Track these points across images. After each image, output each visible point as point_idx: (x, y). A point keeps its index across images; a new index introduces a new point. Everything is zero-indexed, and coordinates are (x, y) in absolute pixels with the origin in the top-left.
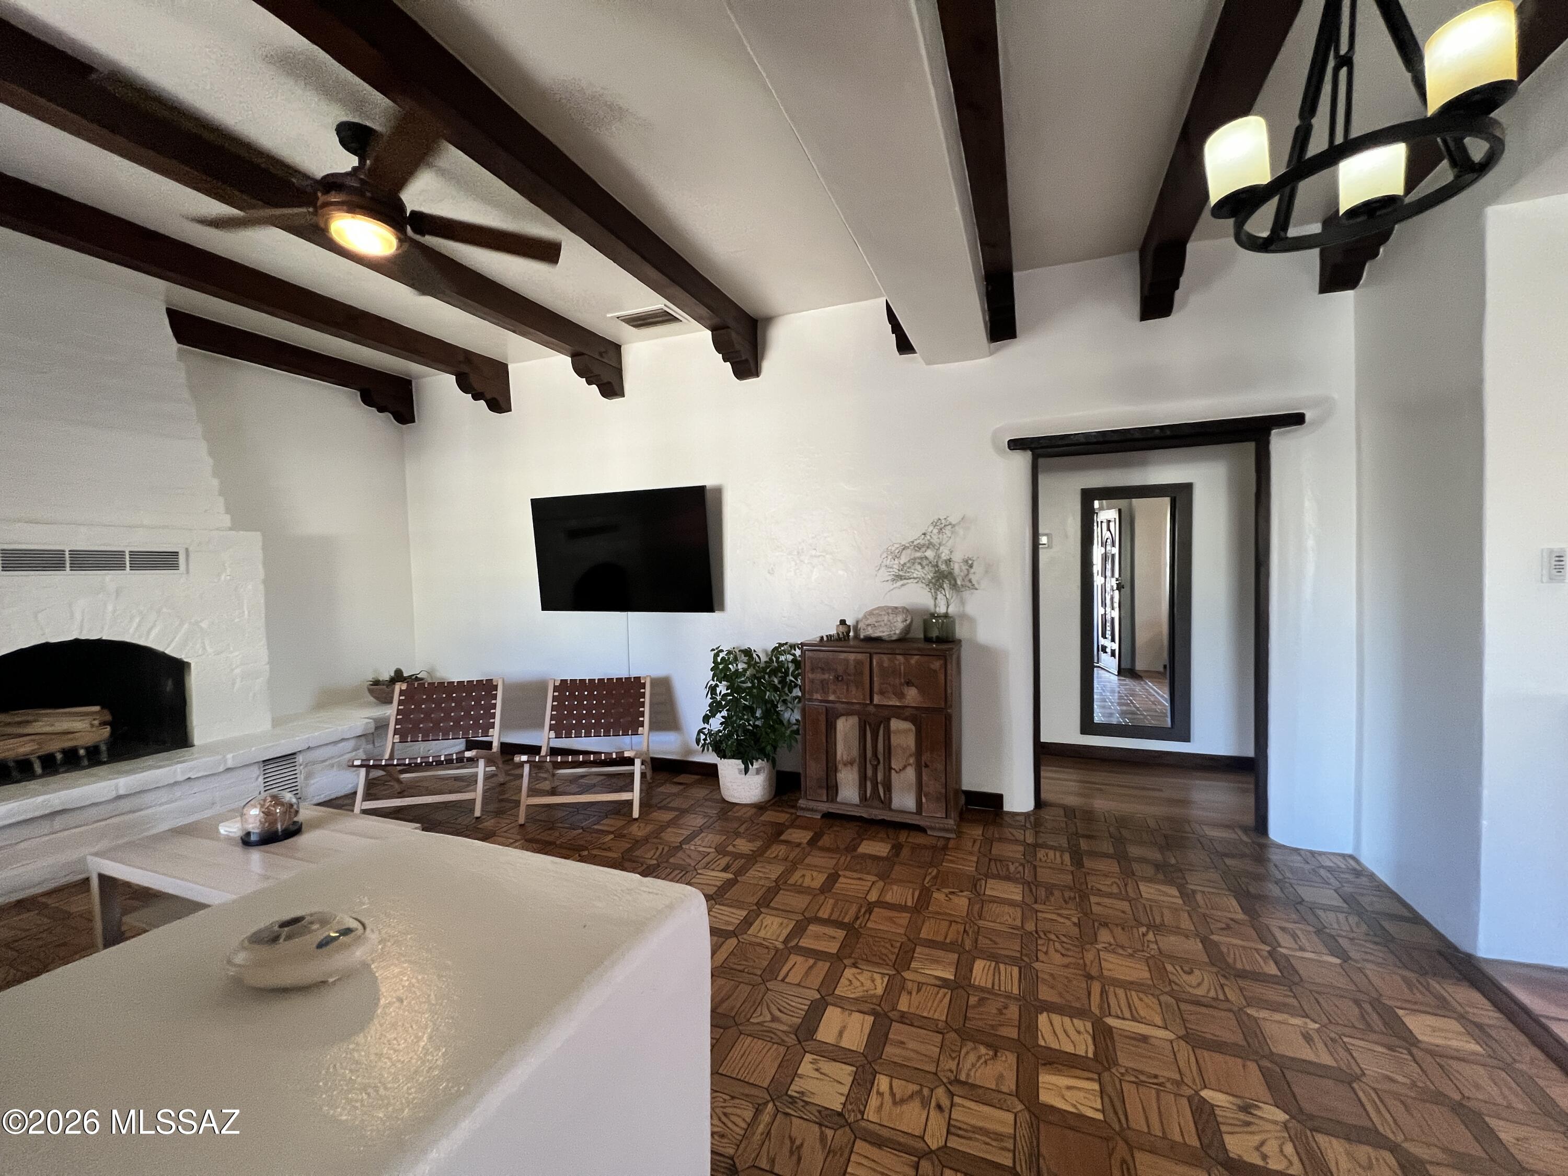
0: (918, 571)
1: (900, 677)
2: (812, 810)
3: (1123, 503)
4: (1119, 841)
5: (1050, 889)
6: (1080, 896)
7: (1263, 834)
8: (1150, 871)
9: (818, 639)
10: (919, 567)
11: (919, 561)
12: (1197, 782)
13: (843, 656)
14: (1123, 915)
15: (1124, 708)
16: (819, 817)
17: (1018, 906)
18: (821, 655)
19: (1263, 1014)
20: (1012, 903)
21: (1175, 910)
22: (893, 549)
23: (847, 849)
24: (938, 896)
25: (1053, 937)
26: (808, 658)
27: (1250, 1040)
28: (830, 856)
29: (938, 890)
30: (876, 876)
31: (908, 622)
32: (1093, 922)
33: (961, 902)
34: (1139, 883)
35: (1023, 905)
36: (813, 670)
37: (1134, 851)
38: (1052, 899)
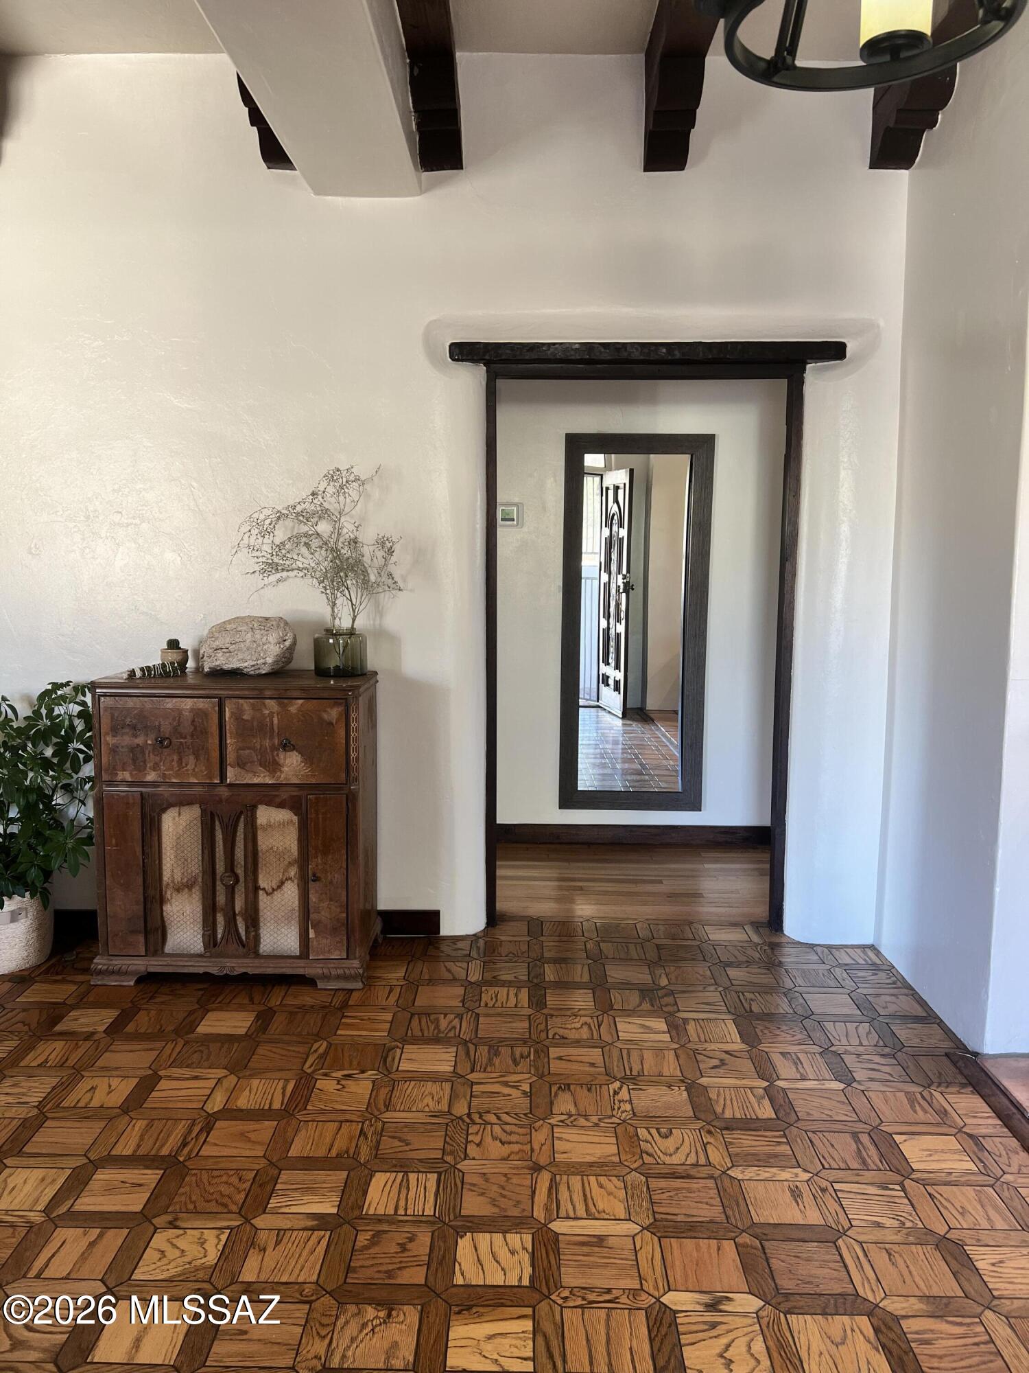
0: (305, 558)
1: (271, 738)
2: (119, 973)
3: (635, 460)
4: (597, 960)
5: (494, 1047)
6: (536, 1052)
7: (777, 931)
8: (634, 998)
9: (125, 676)
10: (304, 550)
11: (304, 539)
12: (706, 866)
13: (170, 704)
14: (592, 1069)
15: (627, 766)
16: (132, 983)
17: (447, 1081)
18: (130, 703)
19: (750, 1173)
20: (435, 1078)
21: (659, 1051)
22: (262, 517)
23: (178, 1032)
24: (327, 1085)
25: (493, 1119)
26: (106, 709)
27: (730, 1212)
28: (146, 1047)
29: (326, 1075)
30: (225, 1068)
31: (287, 644)
32: (550, 1085)
33: (361, 1088)
34: (617, 1019)
35: (455, 1077)
36: (115, 730)
37: (616, 973)
38: (497, 1061)
